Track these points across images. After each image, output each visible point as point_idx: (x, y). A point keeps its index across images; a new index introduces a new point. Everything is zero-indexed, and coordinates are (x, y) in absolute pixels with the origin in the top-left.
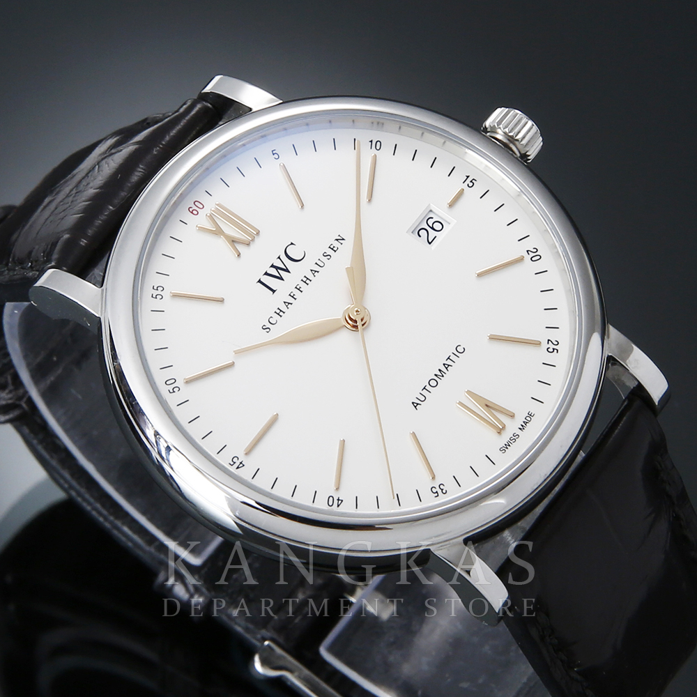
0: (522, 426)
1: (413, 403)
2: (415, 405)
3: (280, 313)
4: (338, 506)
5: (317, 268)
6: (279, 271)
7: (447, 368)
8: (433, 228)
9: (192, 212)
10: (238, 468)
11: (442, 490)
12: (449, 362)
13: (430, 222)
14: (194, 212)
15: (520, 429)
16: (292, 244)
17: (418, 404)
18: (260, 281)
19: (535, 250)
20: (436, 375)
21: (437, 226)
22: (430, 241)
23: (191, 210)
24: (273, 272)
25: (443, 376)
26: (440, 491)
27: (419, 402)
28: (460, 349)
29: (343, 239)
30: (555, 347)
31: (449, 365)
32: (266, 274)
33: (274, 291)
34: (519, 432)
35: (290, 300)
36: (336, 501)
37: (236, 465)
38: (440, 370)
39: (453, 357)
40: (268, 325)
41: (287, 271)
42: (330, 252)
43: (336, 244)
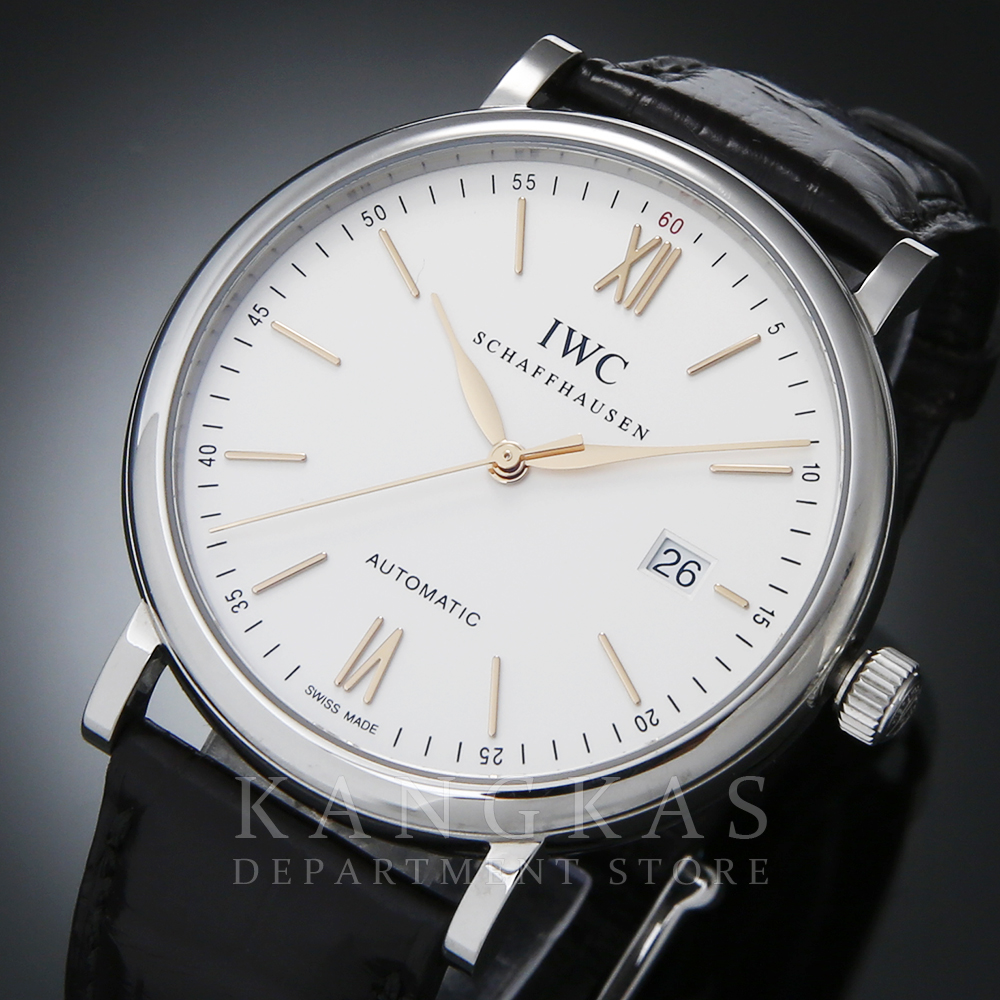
0: (353, 717)
1: (377, 556)
2: (374, 559)
3: (509, 355)
4: (201, 461)
5: (589, 402)
6: (577, 348)
7: (439, 601)
8: (682, 570)
9: (663, 218)
10: (251, 317)
11: (238, 606)
12: (450, 604)
13: (692, 567)
14: (664, 222)
15: (348, 714)
16: (626, 364)
17: (376, 563)
18: (557, 323)
19: (655, 722)
20: (426, 586)
21: (686, 578)
22: (659, 568)
23: (668, 216)
24: (576, 340)
25: (425, 596)
26: (235, 602)
27: (379, 565)
28: (473, 619)
29: (642, 437)
30: (491, 760)
31: (444, 604)
32: (571, 331)
33: (543, 344)
34: (342, 712)
35: (531, 369)
36: (208, 457)
37: (254, 314)
38: (435, 591)
39: (458, 610)
40: (485, 341)
41: (580, 360)
42: (618, 420)
43: (633, 428)
